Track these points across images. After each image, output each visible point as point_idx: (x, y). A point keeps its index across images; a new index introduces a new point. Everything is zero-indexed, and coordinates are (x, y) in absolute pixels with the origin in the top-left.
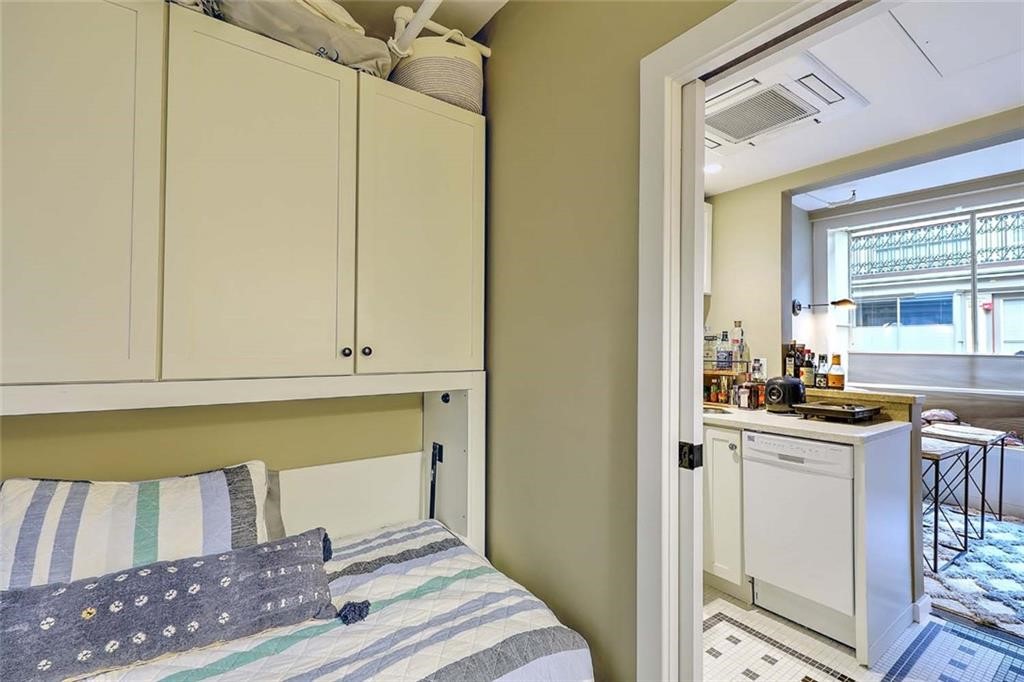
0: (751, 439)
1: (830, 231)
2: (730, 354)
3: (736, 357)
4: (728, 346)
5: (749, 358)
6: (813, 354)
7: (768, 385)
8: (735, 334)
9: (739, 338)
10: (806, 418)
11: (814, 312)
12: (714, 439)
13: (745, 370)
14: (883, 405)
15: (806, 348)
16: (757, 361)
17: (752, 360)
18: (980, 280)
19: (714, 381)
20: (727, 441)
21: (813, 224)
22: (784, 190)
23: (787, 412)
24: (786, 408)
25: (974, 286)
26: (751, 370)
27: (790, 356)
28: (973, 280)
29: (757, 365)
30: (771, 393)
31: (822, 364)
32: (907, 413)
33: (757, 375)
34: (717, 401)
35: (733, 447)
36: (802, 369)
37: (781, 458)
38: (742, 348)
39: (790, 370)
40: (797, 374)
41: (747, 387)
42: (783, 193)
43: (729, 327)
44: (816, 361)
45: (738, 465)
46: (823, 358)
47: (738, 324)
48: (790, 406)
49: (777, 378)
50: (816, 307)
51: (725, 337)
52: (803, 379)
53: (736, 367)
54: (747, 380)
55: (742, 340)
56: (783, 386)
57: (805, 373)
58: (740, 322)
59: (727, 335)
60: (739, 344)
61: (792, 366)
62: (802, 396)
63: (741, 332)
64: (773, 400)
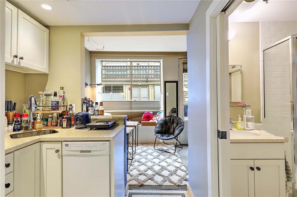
0: (67, 145)
1: (96, 60)
2: (58, 102)
3: (61, 104)
4: (57, 99)
5: (67, 104)
6: (93, 102)
7: (75, 116)
8: (60, 93)
9: (62, 94)
10: (91, 129)
11: (91, 87)
12: (47, 149)
13: (65, 110)
14: (116, 120)
15: (90, 100)
16: (71, 105)
17: (69, 105)
19: (50, 116)
21: (91, 56)
23: (83, 128)
24: (83, 126)
26: (68, 110)
27: (84, 103)
29: (71, 107)
30: (77, 120)
31: (96, 106)
32: (123, 122)
33: (71, 112)
34: (52, 126)
35: (57, 151)
36: (89, 108)
37: (80, 152)
38: (64, 99)
39: (85, 109)
40: (87, 110)
41: (66, 118)
42: (81, 33)
43: (58, 90)
44: (94, 105)
45: (60, 160)
46: (97, 103)
48: (85, 125)
49: (79, 113)
50: (92, 85)
51: (55, 95)
52: (89, 112)
53: (61, 108)
54: (66, 114)
55: (64, 96)
56: (82, 116)
57: (90, 110)
58: (63, 88)
59: (56, 93)
60: (63, 98)
61: (86, 107)
62: (90, 120)
63: (63, 92)
64: (78, 123)
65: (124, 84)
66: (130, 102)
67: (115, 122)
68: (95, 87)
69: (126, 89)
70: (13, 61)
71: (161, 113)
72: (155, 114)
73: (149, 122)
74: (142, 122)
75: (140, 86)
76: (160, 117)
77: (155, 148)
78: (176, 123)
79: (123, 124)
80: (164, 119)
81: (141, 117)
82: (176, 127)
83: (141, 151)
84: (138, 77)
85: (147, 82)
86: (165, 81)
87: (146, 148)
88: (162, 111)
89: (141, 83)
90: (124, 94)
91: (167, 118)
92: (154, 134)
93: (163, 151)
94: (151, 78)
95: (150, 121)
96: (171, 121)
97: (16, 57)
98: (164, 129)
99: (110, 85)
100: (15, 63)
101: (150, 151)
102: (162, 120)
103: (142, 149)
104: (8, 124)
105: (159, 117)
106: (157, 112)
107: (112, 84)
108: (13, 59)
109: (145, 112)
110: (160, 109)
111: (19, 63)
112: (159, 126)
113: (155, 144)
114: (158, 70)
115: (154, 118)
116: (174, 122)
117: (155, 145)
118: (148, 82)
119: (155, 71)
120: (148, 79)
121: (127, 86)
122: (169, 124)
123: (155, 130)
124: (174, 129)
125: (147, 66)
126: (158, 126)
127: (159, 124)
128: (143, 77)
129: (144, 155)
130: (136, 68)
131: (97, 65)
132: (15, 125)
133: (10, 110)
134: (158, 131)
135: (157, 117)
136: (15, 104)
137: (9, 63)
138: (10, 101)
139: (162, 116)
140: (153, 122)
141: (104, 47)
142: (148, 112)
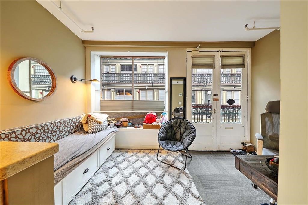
1: (92, 52)
21: (85, 47)
65: (134, 88)
68: (91, 83)
72: (158, 114)
73: (152, 125)
75: (147, 90)
76: (165, 119)
77: (159, 158)
78: (184, 127)
80: (169, 122)
81: (143, 118)
82: (184, 132)
84: (145, 83)
86: (170, 78)
89: (149, 88)
91: (173, 121)
92: (158, 141)
93: (168, 165)
94: (156, 83)
96: (178, 125)
98: (169, 134)
102: (167, 123)
103: (142, 159)
105: (163, 119)
106: (161, 113)
107: (124, 88)
109: (148, 114)
110: (164, 110)
112: (163, 130)
115: (157, 120)
116: (181, 126)
118: (153, 86)
121: (136, 89)
122: (175, 128)
123: (158, 136)
124: (182, 135)
128: (149, 83)
130: (144, 75)
131: (94, 59)
134: (162, 137)
135: (161, 119)
139: (166, 117)
140: (156, 125)
141: (93, 29)
142: (151, 113)
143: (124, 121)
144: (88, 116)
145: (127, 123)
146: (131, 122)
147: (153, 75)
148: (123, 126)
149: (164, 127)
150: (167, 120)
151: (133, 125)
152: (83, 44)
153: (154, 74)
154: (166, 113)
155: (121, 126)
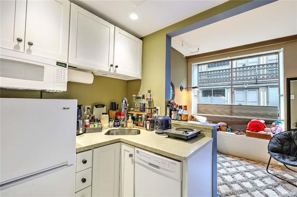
0: (138, 152)
1: (193, 64)
2: (144, 105)
3: (147, 106)
4: (144, 101)
6: (177, 105)
8: (147, 96)
10: (169, 137)
12: (125, 150)
13: (150, 112)
15: (175, 103)
17: (154, 108)
18: (234, 85)
19: (140, 117)
20: (129, 152)
21: (187, 61)
22: (167, 33)
24: (162, 131)
25: (232, 86)
26: (153, 112)
27: (168, 106)
28: (232, 85)
29: (155, 110)
30: (156, 124)
31: (180, 110)
32: (211, 133)
33: (155, 115)
34: (140, 126)
35: (131, 156)
37: (149, 165)
38: (150, 102)
39: (168, 112)
40: (171, 114)
41: (149, 120)
42: (166, 35)
43: (146, 93)
44: (178, 108)
46: (181, 107)
47: (149, 92)
50: (188, 89)
52: (172, 116)
54: (150, 117)
55: (150, 98)
56: (162, 121)
57: (173, 114)
58: (150, 91)
59: (144, 96)
60: (149, 100)
61: (169, 110)
62: (170, 125)
63: (150, 95)
64: (157, 127)
65: (225, 88)
66: (230, 106)
67: (200, 132)
68: (191, 90)
69: (228, 93)
70: (110, 70)
71: (280, 122)
72: (268, 123)
73: (259, 134)
74: (247, 131)
75: (246, 89)
76: (278, 128)
77: (269, 171)
79: (211, 135)
80: (286, 132)
81: (246, 125)
83: (245, 169)
84: (243, 80)
85: (256, 84)
86: (287, 79)
87: (254, 168)
88: (283, 120)
89: (248, 86)
90: (226, 98)
91: (292, 133)
92: (268, 151)
93: (284, 181)
94: (263, 78)
95: (260, 132)
97: (112, 66)
98: (286, 147)
99: (210, 89)
100: (112, 71)
101: (260, 174)
102: (283, 133)
103: (247, 166)
104: (110, 121)
105: (276, 129)
106: (273, 121)
107: (213, 88)
108: (110, 68)
110: (279, 118)
111: (115, 71)
112: (276, 141)
113: (269, 164)
114: (274, 69)
115: (267, 129)
117: (270, 166)
118: (258, 84)
119: (269, 71)
120: (257, 81)
121: (229, 89)
123: (268, 146)
125: (256, 66)
126: (274, 140)
127: (277, 139)
128: (251, 79)
129: (249, 177)
130: (241, 69)
131: (194, 69)
132: (115, 121)
133: (114, 110)
134: (275, 148)
135: (273, 129)
136: (118, 105)
137: (107, 72)
138: (114, 103)
139: (282, 127)
140: (265, 134)
141: (198, 49)
142: (257, 120)
143: (222, 125)
144: (192, 117)
145: (226, 129)
146: (230, 128)
147: (257, 67)
148: (221, 130)
149: (278, 138)
150: (283, 130)
151: (232, 131)
152: (187, 59)
153: (259, 66)
154: (281, 121)
155: (219, 130)
